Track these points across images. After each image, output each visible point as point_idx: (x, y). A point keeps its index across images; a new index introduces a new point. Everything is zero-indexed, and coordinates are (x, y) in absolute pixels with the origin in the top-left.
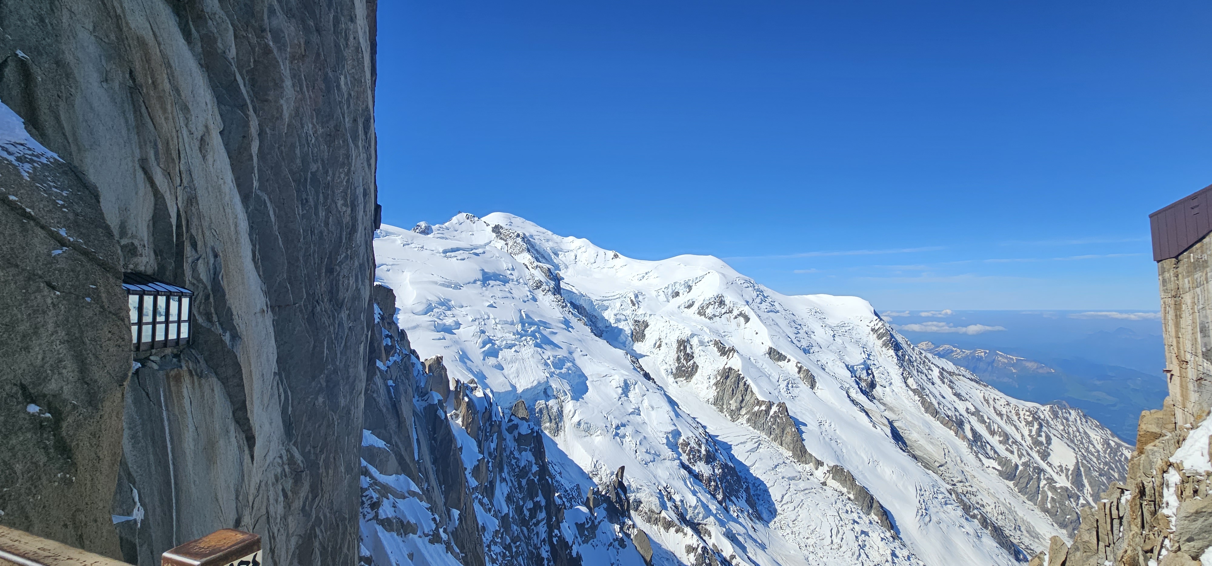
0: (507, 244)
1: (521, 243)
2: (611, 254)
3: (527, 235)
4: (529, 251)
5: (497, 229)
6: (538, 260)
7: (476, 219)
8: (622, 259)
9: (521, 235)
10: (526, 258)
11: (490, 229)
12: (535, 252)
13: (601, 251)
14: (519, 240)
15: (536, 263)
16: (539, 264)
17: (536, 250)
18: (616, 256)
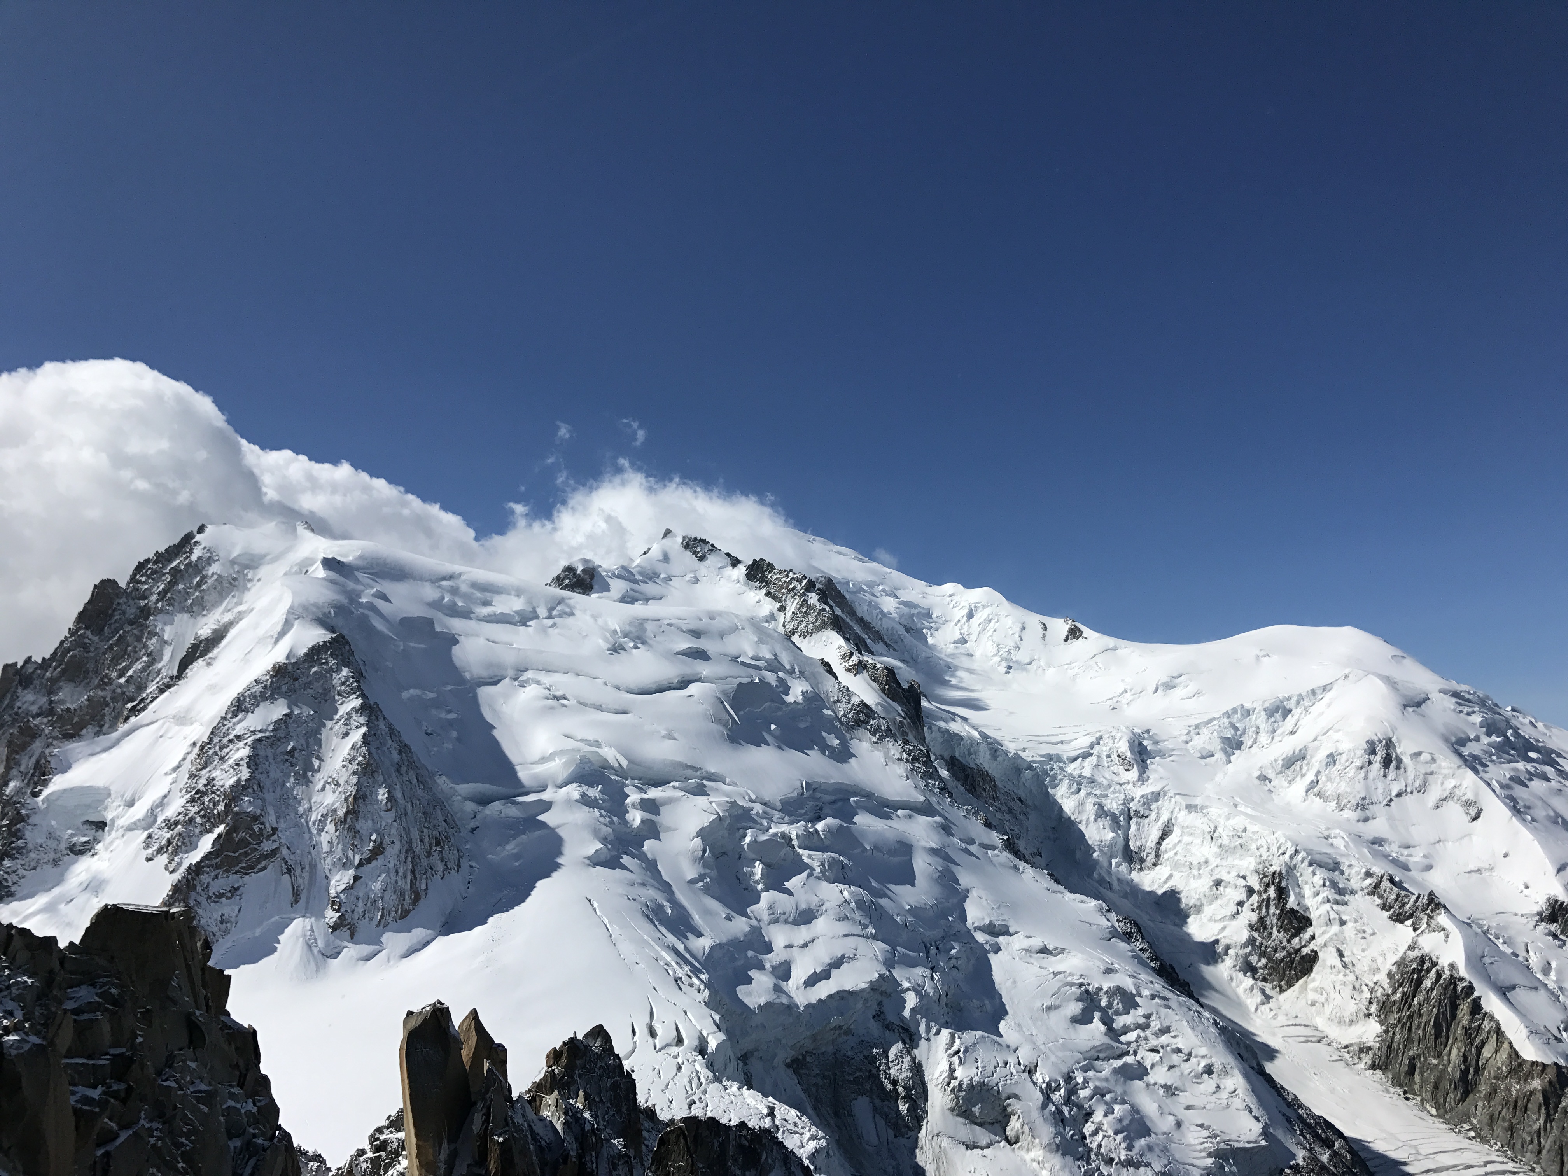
0: (782, 609)
1: (819, 606)
2: (1060, 626)
4: (837, 625)
5: (758, 571)
6: (861, 649)
8: (1093, 641)
9: (821, 583)
10: (827, 645)
11: (739, 573)
13: (1034, 620)
14: (813, 598)
15: (857, 657)
16: (868, 659)
17: (860, 621)
18: (1074, 633)
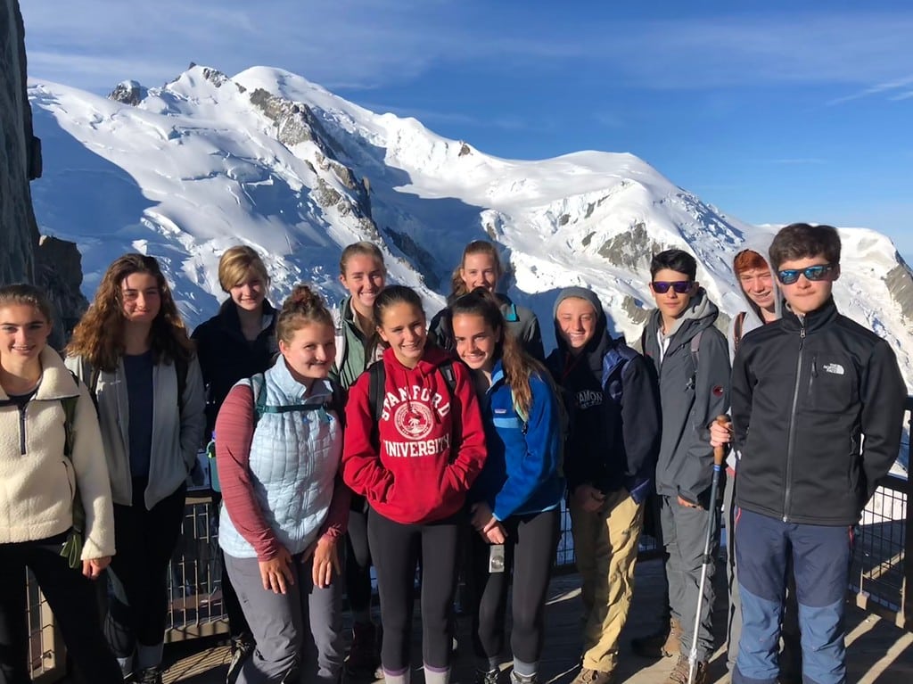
0: (277, 125)
1: (302, 124)
2: (456, 146)
3: (311, 106)
4: (314, 137)
5: (259, 98)
6: (331, 156)
7: (222, 78)
8: (476, 156)
9: (302, 108)
10: (308, 151)
11: (246, 97)
12: (326, 141)
13: (440, 143)
14: (298, 117)
15: (327, 161)
16: (333, 161)
17: (329, 137)
18: (465, 151)
